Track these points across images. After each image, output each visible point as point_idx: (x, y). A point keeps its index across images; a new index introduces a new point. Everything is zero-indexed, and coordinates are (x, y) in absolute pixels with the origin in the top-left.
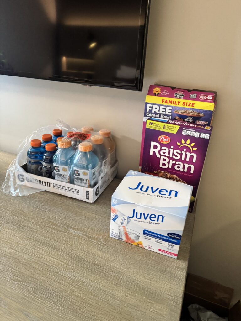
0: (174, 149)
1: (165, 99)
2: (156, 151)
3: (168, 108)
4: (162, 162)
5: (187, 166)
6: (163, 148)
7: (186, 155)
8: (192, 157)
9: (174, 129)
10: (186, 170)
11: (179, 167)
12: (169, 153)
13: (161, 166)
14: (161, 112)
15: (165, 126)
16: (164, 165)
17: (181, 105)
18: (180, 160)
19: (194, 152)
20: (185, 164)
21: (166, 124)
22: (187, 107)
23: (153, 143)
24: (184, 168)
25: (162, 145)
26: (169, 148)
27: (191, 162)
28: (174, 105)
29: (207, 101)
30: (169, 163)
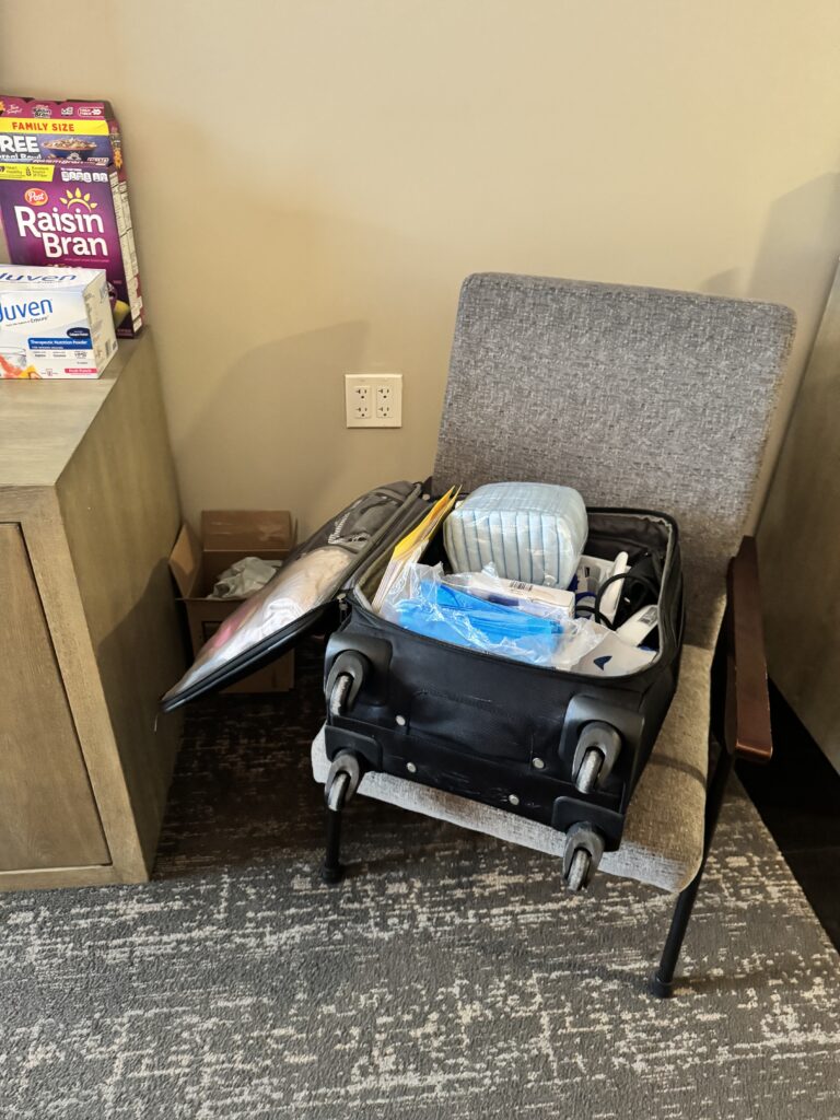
0: (60, 213)
1: (18, 120)
2: (30, 223)
3: (29, 139)
4: (47, 245)
5: (93, 242)
6: (40, 215)
7: (84, 221)
8: (94, 222)
9: (47, 174)
10: (94, 253)
11: (80, 249)
12: (54, 224)
13: (49, 254)
14: (19, 150)
15: (28, 170)
16: (53, 250)
17: (50, 131)
18: (77, 233)
19: (94, 211)
20: (90, 240)
21: (30, 166)
22: (63, 132)
23: (19, 210)
24: (89, 249)
25: (37, 210)
26: (51, 213)
27: (95, 234)
28: (37, 132)
29: (92, 117)
30: (60, 244)
